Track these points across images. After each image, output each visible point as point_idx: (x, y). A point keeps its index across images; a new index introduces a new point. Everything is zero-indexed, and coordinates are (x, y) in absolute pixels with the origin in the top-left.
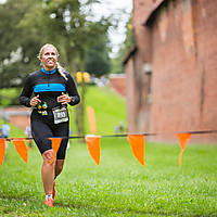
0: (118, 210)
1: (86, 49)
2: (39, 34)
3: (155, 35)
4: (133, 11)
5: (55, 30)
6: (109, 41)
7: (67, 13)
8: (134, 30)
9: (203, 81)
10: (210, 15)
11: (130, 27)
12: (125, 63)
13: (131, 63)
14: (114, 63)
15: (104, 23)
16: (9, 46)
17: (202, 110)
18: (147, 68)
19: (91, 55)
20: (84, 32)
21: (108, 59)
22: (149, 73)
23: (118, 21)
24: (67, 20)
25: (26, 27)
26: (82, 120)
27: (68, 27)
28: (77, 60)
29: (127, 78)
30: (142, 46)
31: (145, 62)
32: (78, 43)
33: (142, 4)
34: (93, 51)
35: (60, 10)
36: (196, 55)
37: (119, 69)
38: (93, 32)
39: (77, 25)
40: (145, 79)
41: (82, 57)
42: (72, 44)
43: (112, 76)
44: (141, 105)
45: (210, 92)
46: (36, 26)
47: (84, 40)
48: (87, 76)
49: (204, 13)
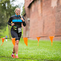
0: (20, 58)
1: (12, 14)
3: (31, 10)
7: (6, 4)
8: (25, 9)
9: (44, 23)
10: (46, 5)
17: (43, 31)
18: (28, 19)
20: (11, 9)
22: (29, 21)
24: (7, 6)
27: (7, 8)
30: (27, 13)
31: (28, 17)
33: (27, 2)
35: (5, 3)
36: (42, 16)
39: (9, 7)
42: (8, 13)
45: (46, 26)
47: (11, 12)
49: (44, 4)
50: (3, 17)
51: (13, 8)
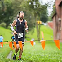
1: (40, 13)
2: (26, 9)
4: (55, 2)
5: (31, 8)
6: (47, 11)
7: (34, 2)
8: (55, 7)
11: (54, 6)
12: (53, 18)
13: (54, 18)
14: (49, 18)
15: (46, 5)
16: (17, 13)
18: (59, 19)
19: (42, 15)
20: (40, 8)
21: (47, 16)
22: (60, 21)
23: (50, 5)
24: (35, 4)
25: (22, 7)
26: (39, 36)
27: (35, 7)
28: (38, 17)
29: (53, 22)
31: (59, 17)
32: (38, 12)
34: (43, 14)
37: (51, 20)
38: (43, 8)
39: (38, 6)
40: (59, 23)
41: (39, 16)
42: (36, 12)
43: (49, 22)
44: (58, 31)
46: (25, 7)
47: (40, 11)
48: (41, 22)
50: (30, 17)
51: (42, 6)
